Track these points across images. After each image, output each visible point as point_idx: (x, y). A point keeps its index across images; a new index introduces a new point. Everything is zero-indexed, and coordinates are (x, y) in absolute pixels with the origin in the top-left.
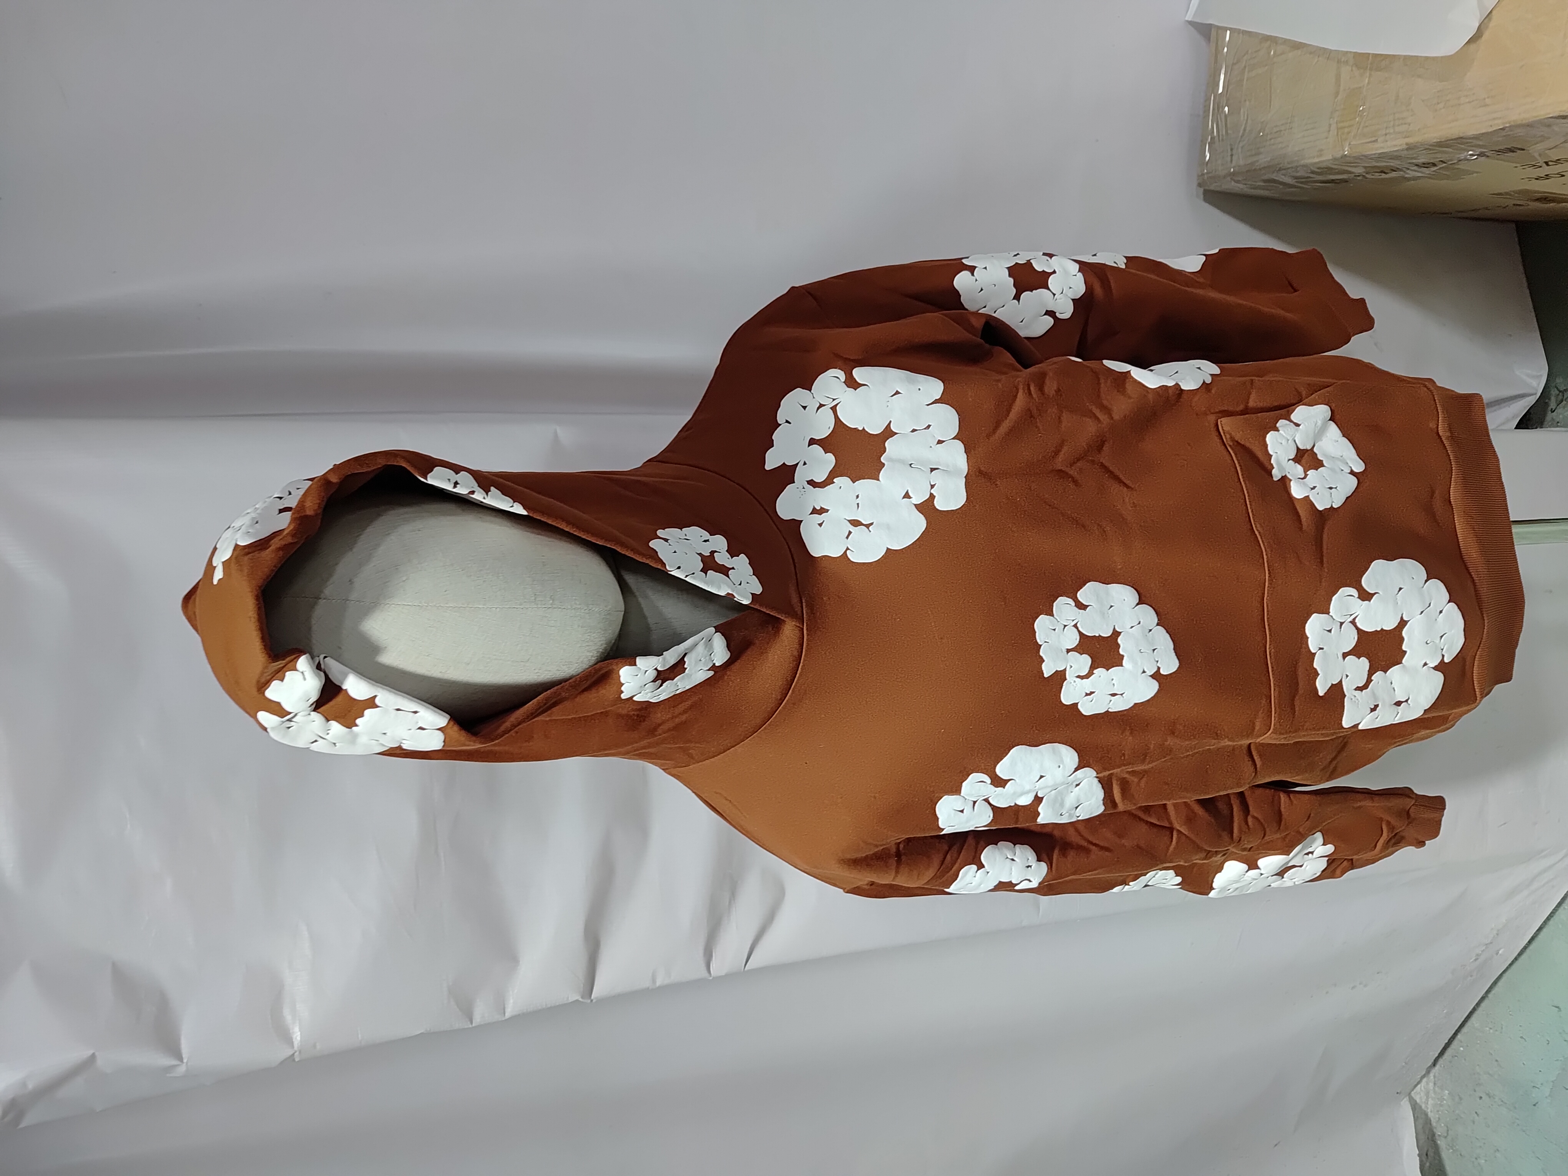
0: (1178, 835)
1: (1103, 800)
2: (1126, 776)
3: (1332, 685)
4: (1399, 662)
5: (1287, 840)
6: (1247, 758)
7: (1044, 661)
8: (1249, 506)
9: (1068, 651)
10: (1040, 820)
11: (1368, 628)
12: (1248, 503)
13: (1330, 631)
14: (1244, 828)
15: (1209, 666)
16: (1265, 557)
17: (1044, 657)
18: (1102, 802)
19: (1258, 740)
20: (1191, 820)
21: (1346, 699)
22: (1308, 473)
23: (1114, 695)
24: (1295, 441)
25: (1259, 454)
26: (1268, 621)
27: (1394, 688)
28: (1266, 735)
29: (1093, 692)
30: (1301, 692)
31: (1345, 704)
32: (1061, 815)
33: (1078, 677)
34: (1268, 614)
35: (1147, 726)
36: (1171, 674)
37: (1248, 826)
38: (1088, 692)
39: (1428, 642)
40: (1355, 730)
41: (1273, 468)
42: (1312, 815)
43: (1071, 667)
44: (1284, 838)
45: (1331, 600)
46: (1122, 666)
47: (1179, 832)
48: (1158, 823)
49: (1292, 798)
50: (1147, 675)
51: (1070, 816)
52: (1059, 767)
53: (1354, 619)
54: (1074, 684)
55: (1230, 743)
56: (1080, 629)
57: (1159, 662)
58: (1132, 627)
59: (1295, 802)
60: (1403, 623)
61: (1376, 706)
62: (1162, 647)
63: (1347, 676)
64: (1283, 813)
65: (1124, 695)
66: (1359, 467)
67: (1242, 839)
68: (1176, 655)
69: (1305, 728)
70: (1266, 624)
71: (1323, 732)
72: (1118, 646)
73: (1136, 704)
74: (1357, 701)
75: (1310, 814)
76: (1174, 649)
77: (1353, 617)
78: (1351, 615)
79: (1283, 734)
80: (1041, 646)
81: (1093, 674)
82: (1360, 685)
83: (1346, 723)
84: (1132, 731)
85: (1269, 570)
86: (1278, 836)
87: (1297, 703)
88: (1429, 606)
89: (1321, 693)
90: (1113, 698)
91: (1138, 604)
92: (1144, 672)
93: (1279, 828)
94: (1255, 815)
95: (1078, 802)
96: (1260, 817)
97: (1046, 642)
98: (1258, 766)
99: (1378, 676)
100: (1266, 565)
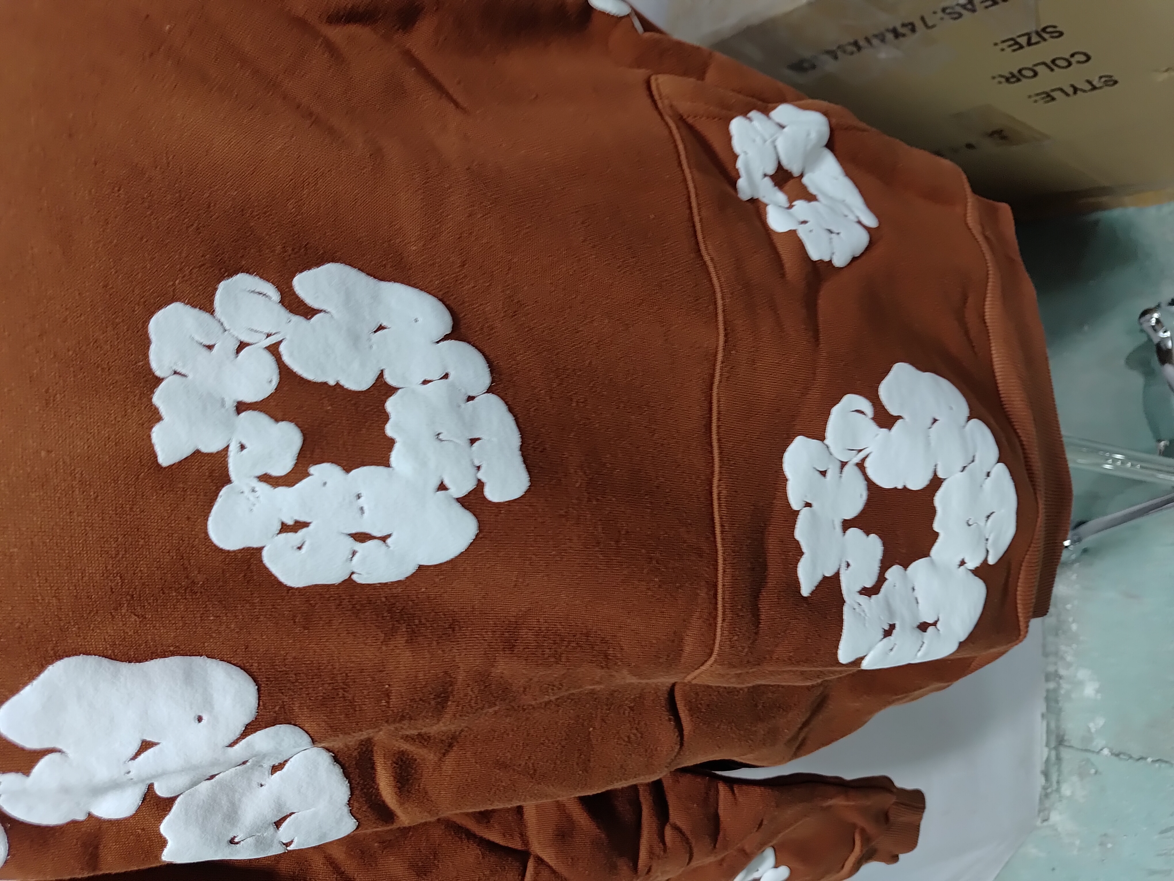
0: (535, 868)
1: (350, 803)
2: (406, 746)
3: (825, 578)
4: (925, 553)
5: (725, 865)
6: (666, 715)
7: (159, 419)
8: (695, 210)
9: (241, 407)
10: (168, 856)
11: (885, 482)
12: (694, 204)
13: (823, 473)
14: (658, 850)
15: (598, 500)
16: (720, 302)
17: (163, 410)
18: (346, 810)
19: (689, 678)
20: (563, 836)
21: (846, 609)
22: (794, 203)
23: (361, 537)
24: (775, 147)
25: (717, 146)
26: (718, 433)
27: (916, 599)
28: (703, 668)
29: (306, 525)
30: (771, 583)
31: (845, 617)
32: (232, 842)
33: (265, 478)
34: (719, 419)
35: (452, 627)
36: (509, 502)
37: (664, 843)
38: (290, 522)
39: (970, 523)
40: (855, 669)
41: (739, 177)
42: (765, 822)
43: (242, 447)
44: (721, 862)
45: (829, 414)
46: (388, 465)
47: (539, 861)
48: (502, 842)
49: (736, 792)
50: (451, 496)
51: (260, 842)
52: (200, 719)
53: (864, 460)
54: (252, 497)
55: (634, 680)
56: (286, 359)
57: (482, 470)
58: (425, 382)
59: (740, 799)
60: (936, 483)
61: (892, 627)
62: (495, 440)
63: (848, 565)
64: (722, 819)
65: (389, 541)
66: (871, 221)
67: (653, 870)
68: (525, 462)
69: (775, 656)
70: (715, 437)
71: (805, 669)
72: (386, 418)
73: (421, 568)
74: (863, 614)
75: (762, 821)
76: (522, 448)
77: (862, 455)
78: (860, 451)
79: (735, 667)
80: (159, 381)
81: (308, 475)
82: (869, 585)
83: (844, 655)
84: (412, 638)
85: (725, 330)
86: (712, 859)
87: (764, 606)
88: (973, 461)
89: (806, 590)
90: (359, 546)
91: (446, 338)
92: (442, 487)
93: (715, 847)
94: (679, 823)
95: (279, 811)
96: (684, 827)
97: (175, 373)
98: (686, 733)
99: (894, 572)
100: (720, 318)
